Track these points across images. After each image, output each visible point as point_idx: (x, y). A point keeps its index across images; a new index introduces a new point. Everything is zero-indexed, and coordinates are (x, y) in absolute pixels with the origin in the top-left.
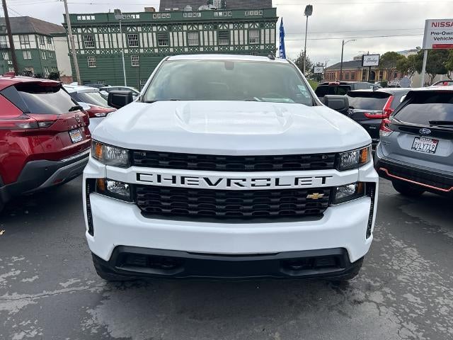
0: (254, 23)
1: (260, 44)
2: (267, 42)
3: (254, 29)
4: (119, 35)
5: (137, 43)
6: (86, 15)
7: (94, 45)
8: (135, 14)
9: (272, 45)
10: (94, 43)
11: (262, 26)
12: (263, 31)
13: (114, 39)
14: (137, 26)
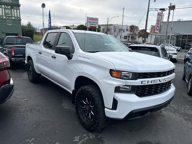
0: (7, 5)
1: (12, 16)
2: (16, 16)
3: (8, 9)
9: (19, 17)
11: (12, 8)
12: (13, 10)
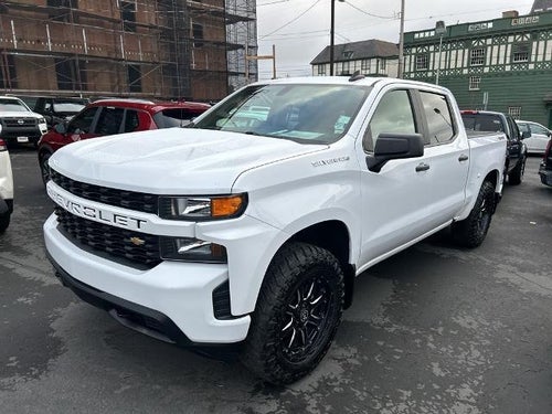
4: (460, 52)
5: (483, 60)
6: (424, 31)
7: (428, 67)
8: (487, 22)
10: (428, 64)
13: (453, 57)
14: (486, 38)
